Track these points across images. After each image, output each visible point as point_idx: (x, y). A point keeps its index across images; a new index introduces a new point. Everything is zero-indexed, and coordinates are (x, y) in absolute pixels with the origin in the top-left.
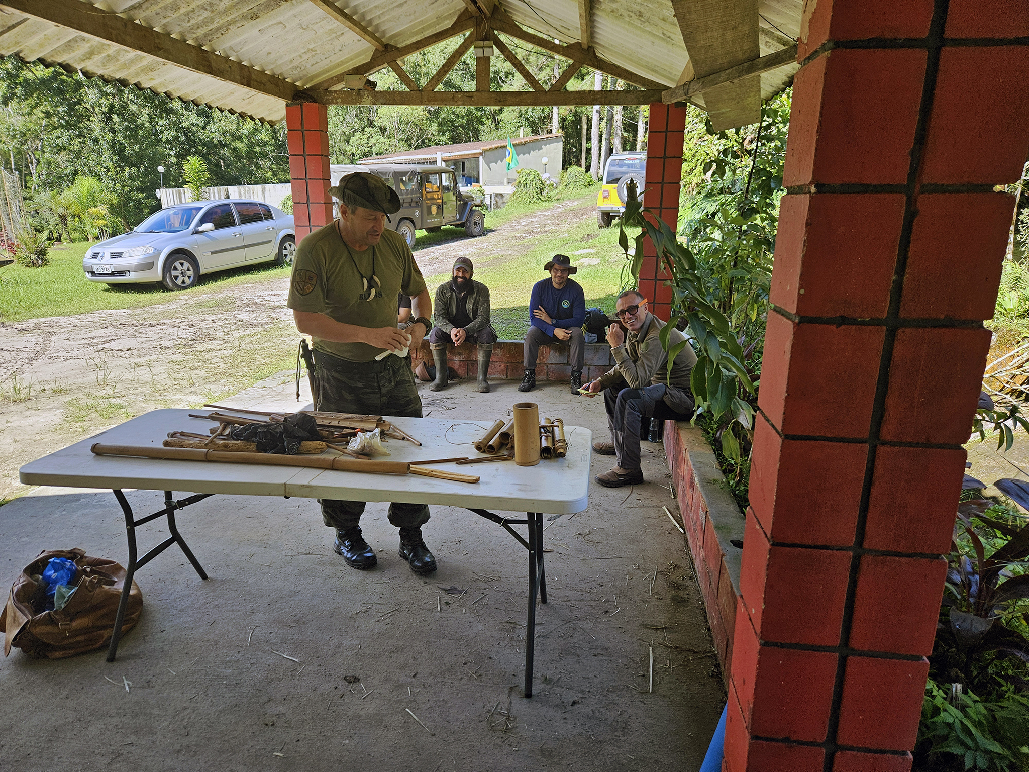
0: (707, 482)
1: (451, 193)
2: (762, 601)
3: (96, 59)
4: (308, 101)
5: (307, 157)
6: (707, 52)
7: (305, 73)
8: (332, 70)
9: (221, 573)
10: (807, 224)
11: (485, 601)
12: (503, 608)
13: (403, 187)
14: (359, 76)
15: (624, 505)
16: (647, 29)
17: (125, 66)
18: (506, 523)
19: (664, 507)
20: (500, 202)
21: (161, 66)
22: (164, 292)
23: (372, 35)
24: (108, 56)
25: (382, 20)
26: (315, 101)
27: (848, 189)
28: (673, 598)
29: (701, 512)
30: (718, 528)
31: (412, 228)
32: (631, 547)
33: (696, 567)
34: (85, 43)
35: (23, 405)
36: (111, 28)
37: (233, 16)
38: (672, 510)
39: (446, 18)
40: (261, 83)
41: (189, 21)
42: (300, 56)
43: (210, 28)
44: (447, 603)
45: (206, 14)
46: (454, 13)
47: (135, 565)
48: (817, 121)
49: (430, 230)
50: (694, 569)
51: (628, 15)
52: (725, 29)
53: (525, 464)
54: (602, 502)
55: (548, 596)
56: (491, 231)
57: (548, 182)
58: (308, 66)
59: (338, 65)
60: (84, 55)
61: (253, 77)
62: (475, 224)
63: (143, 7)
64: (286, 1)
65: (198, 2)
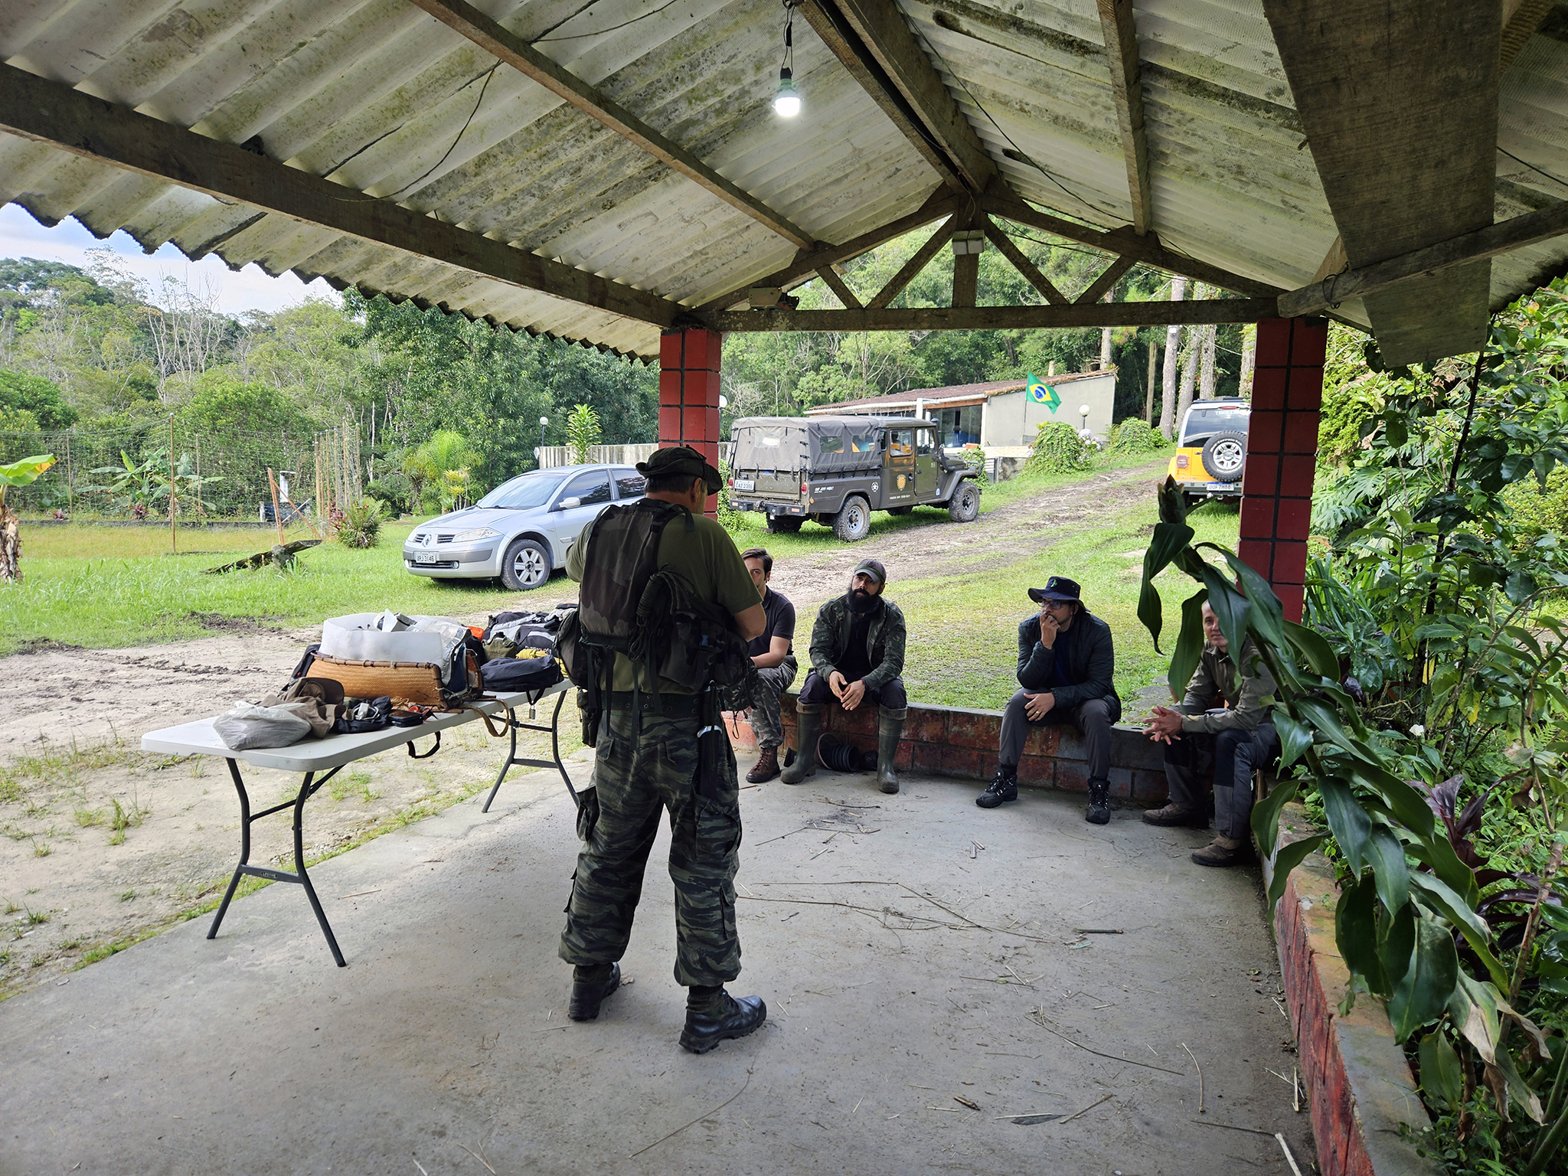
1: (930, 458)
3: (377, 269)
4: (693, 327)
5: (684, 409)
6: (1375, 215)
7: (692, 286)
8: (734, 282)
13: (855, 449)
14: (771, 289)
16: (1254, 195)
17: (422, 279)
19: (1279, 1137)
20: (1009, 470)
22: (499, 592)
23: (793, 228)
24: (394, 265)
25: (809, 205)
26: (704, 328)
31: (866, 508)
34: (353, 249)
36: (386, 223)
37: (576, 204)
38: (1296, 1145)
39: (911, 200)
40: (621, 301)
41: (508, 213)
43: (541, 223)
45: (533, 202)
46: (924, 192)
49: (894, 511)
51: (1217, 173)
52: (1418, 166)
57: (1088, 442)
58: (697, 278)
59: (742, 275)
61: (611, 293)
62: (965, 503)
63: (438, 193)
64: (655, 180)
65: (520, 186)
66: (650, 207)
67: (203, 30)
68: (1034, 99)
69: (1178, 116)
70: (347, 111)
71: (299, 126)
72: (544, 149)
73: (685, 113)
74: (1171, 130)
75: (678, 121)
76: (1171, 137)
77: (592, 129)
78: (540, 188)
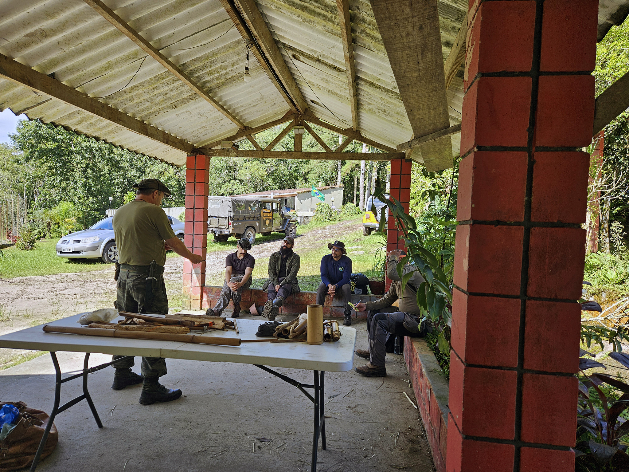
0: (430, 372)
1: (278, 214)
2: (462, 406)
3: (84, 124)
4: (199, 153)
5: (196, 184)
6: (420, 122)
7: (199, 139)
8: (214, 139)
9: (112, 424)
10: (474, 168)
11: (285, 447)
12: (297, 452)
13: (250, 209)
14: (229, 142)
15: (378, 391)
16: (389, 119)
17: (100, 129)
18: (301, 386)
19: (404, 393)
20: (306, 221)
21: (119, 131)
22: (102, 264)
23: (238, 121)
24: (91, 123)
25: (244, 113)
26: (203, 154)
27: (494, 149)
28: (411, 449)
29: (427, 390)
30: (438, 397)
31: (254, 232)
32: (383, 416)
33: (425, 429)
34: (79, 115)
35: (3, 323)
36: (95, 107)
37: (162, 106)
38: (409, 395)
39: (279, 114)
40: (174, 142)
41: (138, 107)
42: (198, 130)
43: (149, 112)
44: (259, 447)
45: (148, 104)
46: (284, 112)
47: (57, 411)
48: (475, 113)
49: (264, 234)
50: (424, 431)
51: (378, 112)
52: (429, 109)
53: (314, 343)
54: (364, 388)
55: (327, 445)
56: (301, 236)
57: (334, 211)
58: (201, 136)
59: (218, 136)
60: (78, 122)
61: (170, 139)
62: (291, 231)
63: (114, 98)
64: (193, 100)
65: (145, 98)
66: (189, 109)
67: (47, 35)
68: (323, 84)
69: (367, 93)
70: (89, 67)
71: (70, 71)
72: (155, 86)
73: (207, 78)
74: (364, 97)
75: (204, 81)
76: (364, 99)
77: (173, 80)
78: (151, 99)
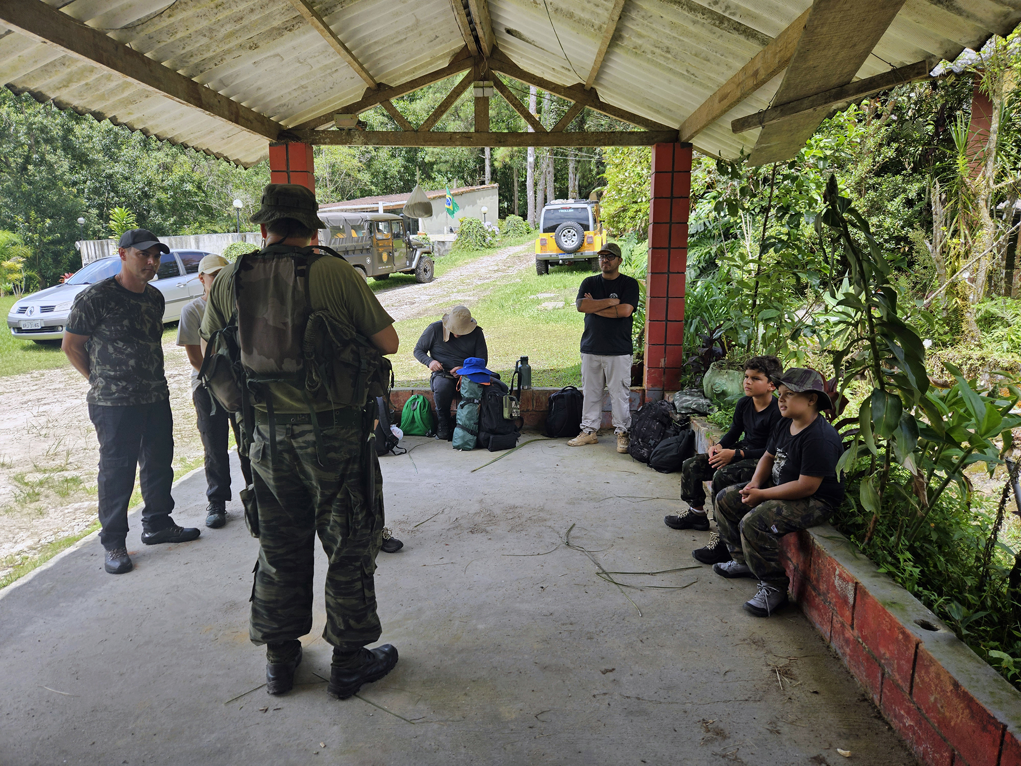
1: (401, 241)
4: (292, 140)
7: (291, 111)
14: (350, 116)
16: (670, 66)
21: (143, 99)
23: (367, 72)
26: (300, 141)
34: (67, 65)
36: (102, 49)
37: (230, 45)
39: (440, 58)
41: (184, 48)
43: (203, 57)
58: (295, 105)
60: (61, 82)
62: (425, 270)
63: (138, 29)
64: (290, 30)
65: (199, 27)
66: (278, 50)
69: (643, 13)
74: (635, 23)
76: (632, 27)
78: (211, 30)
